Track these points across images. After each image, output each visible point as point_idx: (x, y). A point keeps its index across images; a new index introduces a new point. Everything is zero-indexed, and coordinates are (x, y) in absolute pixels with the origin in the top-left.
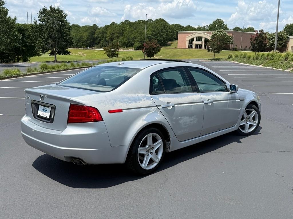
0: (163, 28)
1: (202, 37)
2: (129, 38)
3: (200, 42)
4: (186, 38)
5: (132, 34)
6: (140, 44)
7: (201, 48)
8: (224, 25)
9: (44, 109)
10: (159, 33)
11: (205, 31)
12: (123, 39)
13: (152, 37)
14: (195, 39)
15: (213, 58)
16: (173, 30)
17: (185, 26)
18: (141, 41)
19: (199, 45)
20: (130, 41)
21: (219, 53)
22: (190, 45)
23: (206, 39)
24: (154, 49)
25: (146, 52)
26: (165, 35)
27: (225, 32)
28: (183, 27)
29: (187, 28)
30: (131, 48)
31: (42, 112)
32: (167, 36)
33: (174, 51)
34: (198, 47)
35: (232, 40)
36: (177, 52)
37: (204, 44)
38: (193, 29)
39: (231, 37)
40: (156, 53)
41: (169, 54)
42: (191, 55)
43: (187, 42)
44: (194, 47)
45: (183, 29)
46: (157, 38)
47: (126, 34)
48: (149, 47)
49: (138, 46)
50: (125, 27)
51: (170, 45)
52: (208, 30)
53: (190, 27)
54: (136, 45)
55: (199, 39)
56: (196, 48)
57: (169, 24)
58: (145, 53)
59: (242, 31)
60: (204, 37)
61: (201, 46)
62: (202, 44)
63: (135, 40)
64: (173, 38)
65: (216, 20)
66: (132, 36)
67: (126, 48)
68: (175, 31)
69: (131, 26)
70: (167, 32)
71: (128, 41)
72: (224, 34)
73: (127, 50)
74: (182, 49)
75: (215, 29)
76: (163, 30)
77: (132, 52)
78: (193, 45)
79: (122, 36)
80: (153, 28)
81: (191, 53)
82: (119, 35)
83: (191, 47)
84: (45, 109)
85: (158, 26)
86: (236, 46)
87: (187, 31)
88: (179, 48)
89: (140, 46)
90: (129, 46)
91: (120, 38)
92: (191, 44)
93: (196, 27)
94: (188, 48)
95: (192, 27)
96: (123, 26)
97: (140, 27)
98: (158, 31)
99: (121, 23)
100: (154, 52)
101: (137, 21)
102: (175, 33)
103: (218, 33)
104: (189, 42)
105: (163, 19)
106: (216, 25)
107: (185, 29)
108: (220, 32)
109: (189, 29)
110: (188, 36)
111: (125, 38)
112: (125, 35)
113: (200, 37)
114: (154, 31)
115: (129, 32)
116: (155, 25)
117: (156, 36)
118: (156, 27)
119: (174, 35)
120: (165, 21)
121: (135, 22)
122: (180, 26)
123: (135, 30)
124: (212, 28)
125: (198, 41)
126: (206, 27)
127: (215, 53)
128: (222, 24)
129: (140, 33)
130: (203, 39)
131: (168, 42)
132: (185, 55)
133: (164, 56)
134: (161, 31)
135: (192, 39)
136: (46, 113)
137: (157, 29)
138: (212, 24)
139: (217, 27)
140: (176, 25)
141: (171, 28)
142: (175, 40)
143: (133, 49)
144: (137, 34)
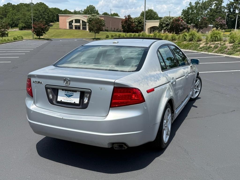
0: (44, 11)
1: (80, 20)
2: (13, 19)
3: (78, 24)
4: (66, 20)
5: (16, 15)
6: (24, 25)
7: (80, 29)
8: (95, 10)
9: (67, 94)
10: (41, 15)
11: (80, 14)
12: (7, 20)
13: (35, 18)
14: (74, 21)
15: (94, 38)
16: (53, 12)
17: (63, 10)
18: (25, 22)
19: (78, 26)
20: (14, 22)
21: (99, 33)
22: (70, 27)
23: (83, 21)
24: (42, 29)
25: (36, 32)
26: (46, 17)
27: (98, 16)
28: (61, 11)
29: (65, 11)
30: (16, 28)
31: (65, 98)
32: (48, 18)
33: (57, 31)
34: (77, 28)
35: (104, 23)
36: (60, 32)
37: (82, 26)
38: (70, 13)
39: (103, 20)
40: (44, 33)
41: (53, 34)
42: (72, 35)
43: (68, 24)
44: (74, 28)
45: (62, 12)
46: (40, 19)
47: (10, 16)
48: (37, 27)
49: (22, 26)
50: (8, 9)
51: (52, 26)
52: (83, 14)
53: (67, 11)
54: (20, 25)
55: (77, 21)
56: (75, 29)
57: (49, 7)
58: (34, 32)
59: (109, 15)
60: (81, 20)
61: (80, 27)
62: (80, 26)
63: (19, 21)
64: (54, 20)
65: (89, 6)
66: (16, 17)
67: (11, 28)
68: (55, 14)
69: (13, 8)
70: (48, 15)
71: (12, 22)
72: (97, 18)
73: (12, 30)
74: (63, 29)
75: (89, 13)
76: (44, 12)
77: (17, 32)
78: (73, 26)
79: (6, 17)
80: (35, 11)
81: (72, 33)
82: (3, 16)
83: (71, 28)
84: (69, 94)
85: (40, 9)
86: (107, 28)
87: (66, 14)
88: (61, 29)
89: (25, 26)
90: (14, 27)
91: (4, 19)
92: (71, 25)
93: (72, 11)
94: (69, 29)
95: (69, 11)
96: (6, 8)
97: (23, 9)
98: (40, 14)
99: (3, 5)
100: (42, 31)
101: (19, 4)
102: (55, 16)
103: (93, 17)
104: (69, 23)
105: (43, 3)
106: (89, 10)
107: (63, 12)
108: (94, 16)
109: (66, 12)
110: (67, 18)
111: (9, 19)
112: (8, 17)
113: (78, 20)
114: (36, 13)
115: (12, 13)
116: (37, 8)
117: (39, 17)
118: (38, 10)
119: (54, 17)
120: (45, 5)
121: (18, 4)
122: (59, 10)
123: (19, 12)
124: (86, 12)
125: (77, 23)
126: (81, 12)
127: (95, 33)
128: (94, 9)
129: (24, 15)
130: (81, 22)
131: (49, 23)
132: (68, 34)
133: (49, 36)
134: (42, 13)
135: (72, 21)
136: (72, 98)
137: (39, 11)
138: (86, 9)
139: (90, 11)
140: (55, 8)
141: (52, 11)
142: (56, 21)
143: (18, 29)
144: (20, 16)
